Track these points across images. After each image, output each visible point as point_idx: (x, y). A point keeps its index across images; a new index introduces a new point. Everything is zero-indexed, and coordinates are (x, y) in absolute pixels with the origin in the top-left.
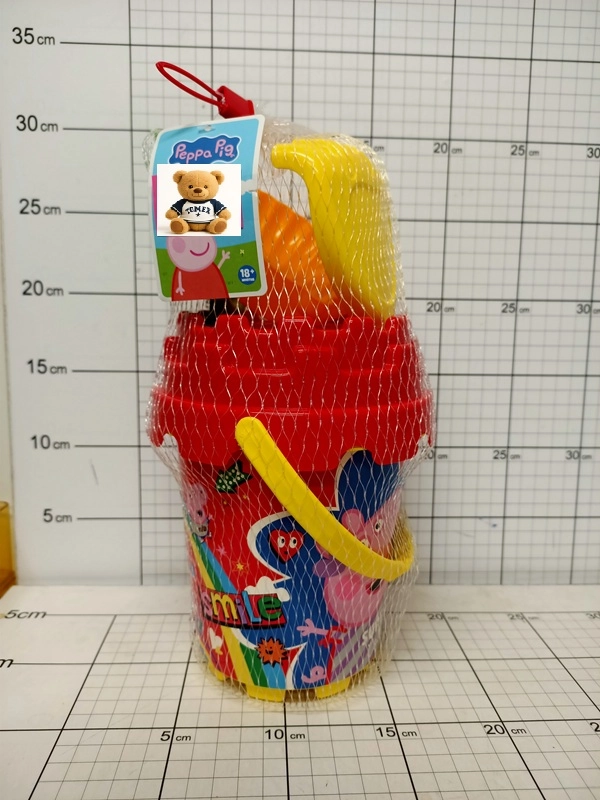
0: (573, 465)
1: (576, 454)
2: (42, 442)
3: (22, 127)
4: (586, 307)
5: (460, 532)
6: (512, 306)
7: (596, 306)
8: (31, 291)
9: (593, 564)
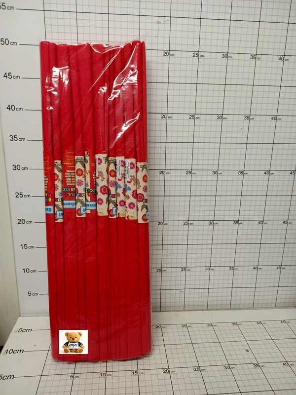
0: (208, 272)
1: (208, 269)
2: (26, 270)
3: (15, 169)
4: (212, 223)
5: (170, 294)
6: (187, 223)
7: (215, 222)
8: (21, 222)
9: (215, 303)
